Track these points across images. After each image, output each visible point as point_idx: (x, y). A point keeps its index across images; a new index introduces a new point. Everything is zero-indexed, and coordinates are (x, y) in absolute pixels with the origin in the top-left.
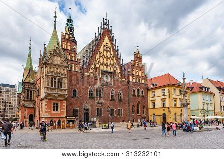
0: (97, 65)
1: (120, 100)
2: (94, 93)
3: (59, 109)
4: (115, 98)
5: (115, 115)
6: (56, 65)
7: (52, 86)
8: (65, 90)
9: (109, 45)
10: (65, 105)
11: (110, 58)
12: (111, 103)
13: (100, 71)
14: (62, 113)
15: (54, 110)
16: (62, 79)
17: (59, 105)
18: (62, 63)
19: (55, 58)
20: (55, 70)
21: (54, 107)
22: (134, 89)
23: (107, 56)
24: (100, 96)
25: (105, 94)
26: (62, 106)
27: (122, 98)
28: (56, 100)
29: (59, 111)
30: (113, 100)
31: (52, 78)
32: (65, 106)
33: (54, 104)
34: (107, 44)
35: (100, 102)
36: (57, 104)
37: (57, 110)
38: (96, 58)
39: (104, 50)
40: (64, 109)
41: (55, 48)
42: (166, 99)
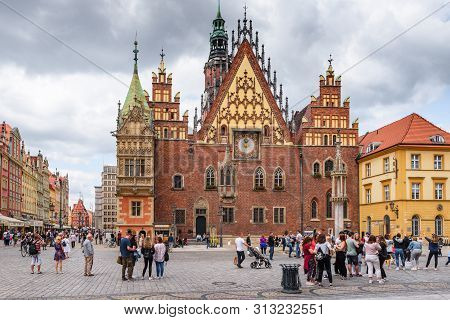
0: (224, 122)
1: (278, 189)
2: (217, 179)
3: (142, 211)
4: (265, 185)
5: (266, 221)
6: (134, 137)
7: (127, 174)
8: (148, 179)
9: (251, 74)
10: (152, 204)
11: (254, 102)
12: (256, 194)
13: (231, 133)
14: (146, 218)
15: (134, 214)
16: (143, 161)
17: (142, 205)
18: (143, 132)
19: (132, 125)
20: (132, 145)
21: (134, 209)
22: (317, 161)
23: (246, 99)
24: (228, 183)
25: (241, 177)
26: (147, 206)
27: (284, 183)
28: (135, 196)
29: (142, 216)
30: (260, 189)
31: (127, 160)
32: (152, 206)
33: (134, 203)
34: (246, 73)
35: (229, 195)
36: (139, 204)
37: (138, 214)
38: (222, 107)
39: (238, 89)
40: (150, 212)
41: (132, 108)
42: (390, 180)
